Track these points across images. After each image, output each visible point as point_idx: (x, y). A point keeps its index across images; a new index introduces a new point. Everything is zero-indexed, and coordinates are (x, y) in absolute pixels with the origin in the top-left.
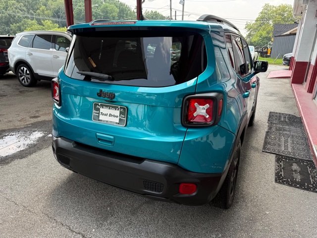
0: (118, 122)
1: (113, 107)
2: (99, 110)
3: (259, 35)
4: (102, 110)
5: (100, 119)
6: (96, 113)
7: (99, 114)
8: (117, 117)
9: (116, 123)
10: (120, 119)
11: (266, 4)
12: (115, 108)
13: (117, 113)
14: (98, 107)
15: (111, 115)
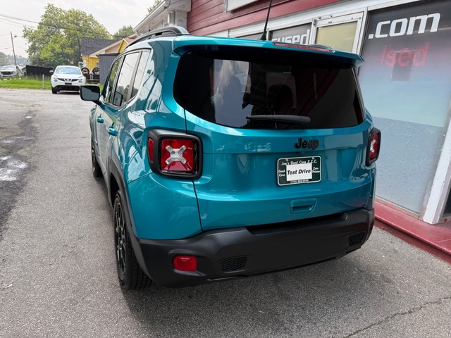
0: (311, 178)
1: (303, 160)
2: (284, 168)
3: (49, 49)
4: (289, 167)
5: (288, 180)
6: (282, 173)
7: (285, 173)
8: (309, 171)
9: (310, 180)
10: (313, 174)
11: (49, 5)
12: (306, 160)
13: (308, 166)
14: (284, 164)
15: (301, 171)
